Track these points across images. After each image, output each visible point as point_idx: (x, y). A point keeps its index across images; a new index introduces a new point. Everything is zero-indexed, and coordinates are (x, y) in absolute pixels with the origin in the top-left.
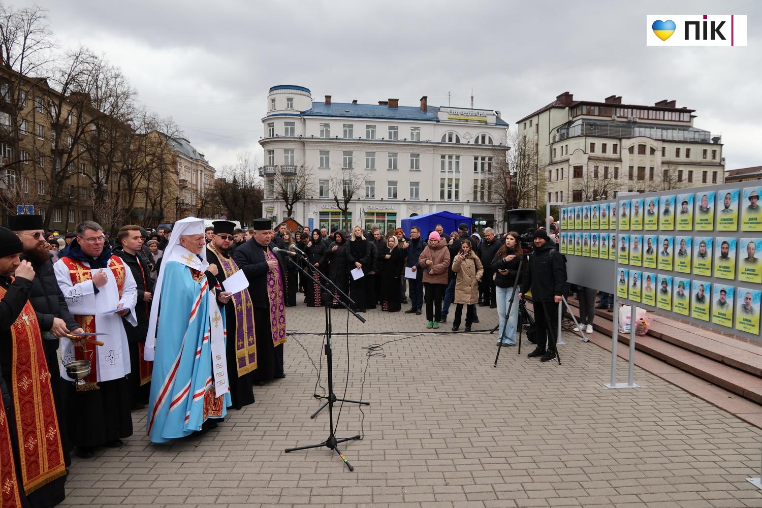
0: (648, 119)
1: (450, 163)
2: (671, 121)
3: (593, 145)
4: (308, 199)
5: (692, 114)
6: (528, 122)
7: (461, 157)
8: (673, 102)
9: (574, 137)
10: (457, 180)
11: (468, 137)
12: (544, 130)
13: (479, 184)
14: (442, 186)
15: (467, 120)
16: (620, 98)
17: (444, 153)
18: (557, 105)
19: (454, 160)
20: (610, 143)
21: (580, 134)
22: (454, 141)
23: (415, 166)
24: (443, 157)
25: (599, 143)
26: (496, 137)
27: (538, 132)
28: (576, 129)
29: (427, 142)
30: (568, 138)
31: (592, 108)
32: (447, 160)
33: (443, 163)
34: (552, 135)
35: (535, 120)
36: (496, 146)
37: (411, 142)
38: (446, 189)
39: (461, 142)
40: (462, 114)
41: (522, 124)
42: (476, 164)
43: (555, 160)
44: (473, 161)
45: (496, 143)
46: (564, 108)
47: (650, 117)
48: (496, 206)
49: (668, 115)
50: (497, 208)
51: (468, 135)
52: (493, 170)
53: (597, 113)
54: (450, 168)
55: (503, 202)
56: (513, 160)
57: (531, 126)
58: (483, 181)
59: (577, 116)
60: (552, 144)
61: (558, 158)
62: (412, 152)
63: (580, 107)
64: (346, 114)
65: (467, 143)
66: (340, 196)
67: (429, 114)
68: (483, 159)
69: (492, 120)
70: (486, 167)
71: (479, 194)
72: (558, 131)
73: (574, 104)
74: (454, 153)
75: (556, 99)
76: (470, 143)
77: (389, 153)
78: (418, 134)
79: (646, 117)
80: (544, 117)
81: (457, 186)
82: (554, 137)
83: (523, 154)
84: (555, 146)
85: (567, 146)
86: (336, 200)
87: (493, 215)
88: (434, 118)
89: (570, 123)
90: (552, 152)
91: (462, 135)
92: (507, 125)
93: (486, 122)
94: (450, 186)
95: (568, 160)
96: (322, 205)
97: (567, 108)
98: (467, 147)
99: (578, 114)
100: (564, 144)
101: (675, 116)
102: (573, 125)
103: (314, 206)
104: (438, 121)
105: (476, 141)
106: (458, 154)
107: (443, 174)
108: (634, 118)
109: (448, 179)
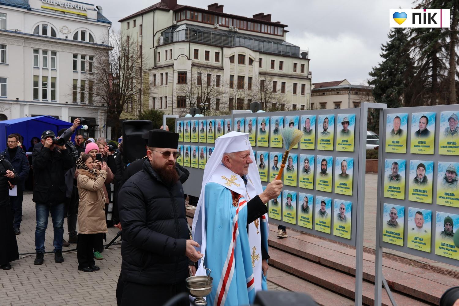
0: (247, 30)
1: (45, 59)
2: (267, 33)
3: (196, 51)
5: (285, 29)
6: (132, 21)
7: (58, 53)
8: (269, 16)
9: (178, 42)
10: (54, 78)
11: (66, 31)
12: (148, 32)
13: (79, 84)
14: (36, 84)
15: (64, 13)
16: (222, 6)
17: (37, 47)
18: (161, 7)
19: (49, 56)
20: (213, 51)
21: (184, 39)
22: (49, 34)
24: (36, 51)
25: (202, 49)
26: (98, 34)
27: (141, 34)
28: (180, 34)
29: (15, 32)
30: (172, 42)
31: (196, 14)
32: (41, 55)
33: (36, 58)
34: (156, 38)
35: (139, 20)
36: (98, 45)
38: (40, 88)
39: (58, 36)
40: (59, 5)
41: (126, 23)
42: (75, 63)
43: (159, 64)
44: (72, 59)
45: (98, 40)
46: (168, 11)
47: (249, 29)
48: (98, 110)
49: (264, 28)
50: (100, 111)
51: (65, 29)
52: (95, 71)
53: (200, 19)
54: (45, 64)
55: (106, 105)
56: (116, 60)
57: (135, 26)
58: (83, 81)
59: (181, 21)
60: (157, 47)
61: (162, 62)
63: (184, 11)
65: (64, 38)
68: (83, 57)
69: (92, 15)
70: (87, 66)
71: (79, 96)
72: (162, 34)
73: (178, 8)
74: (50, 48)
76: (68, 39)
78: (5, 21)
79: (245, 28)
80: (148, 18)
81: (53, 85)
82: (159, 40)
83: (126, 55)
84: (159, 50)
85: (171, 50)
87: (94, 119)
88: (24, 4)
89: (174, 27)
90: (157, 55)
91: (59, 29)
92: (110, 23)
93: (86, 17)
94: (45, 84)
95: (172, 66)
97: (171, 12)
98: (64, 43)
99: (182, 19)
100: (168, 48)
101: (270, 29)
102: (178, 30)
104: (29, 9)
105: (76, 37)
106: (54, 49)
107: (36, 70)
108: (234, 28)
109: (43, 77)
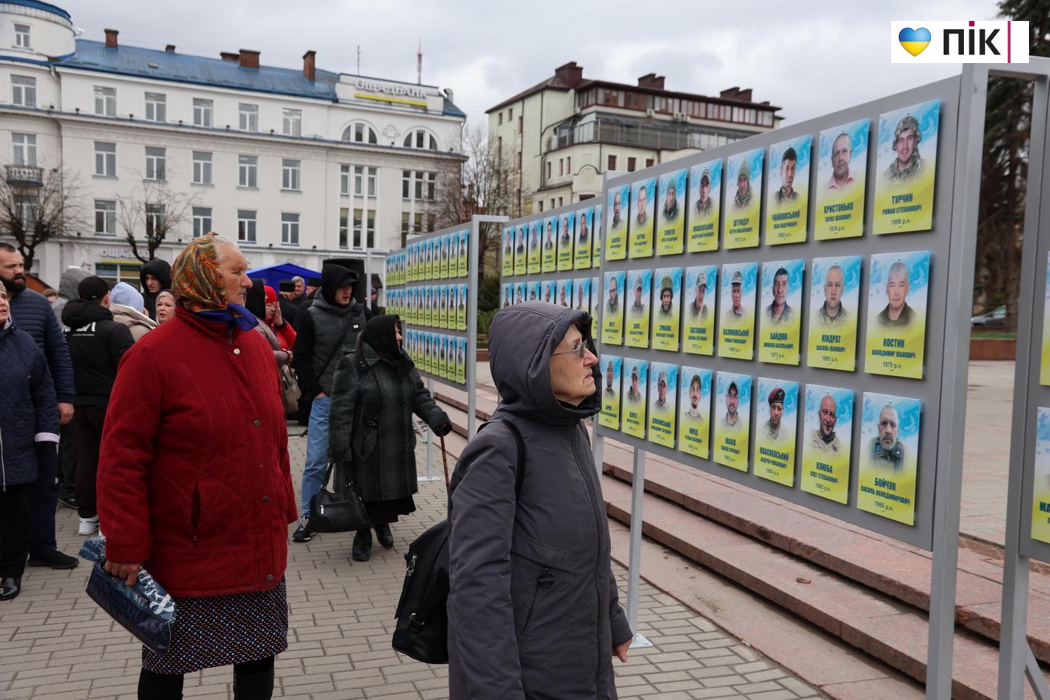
0: (706, 118)
1: (358, 180)
2: (743, 123)
3: (612, 159)
4: (70, 237)
5: (777, 113)
6: (505, 112)
7: (378, 171)
8: (748, 92)
9: (583, 143)
10: (372, 212)
11: (392, 134)
12: (532, 129)
13: (412, 221)
14: (344, 222)
15: (390, 103)
16: (662, 79)
17: (346, 161)
18: (555, 85)
19: (365, 175)
20: (641, 157)
21: (591, 138)
22: (366, 139)
23: (291, 182)
24: (345, 168)
25: (623, 155)
26: (444, 136)
27: (521, 131)
28: (586, 130)
29: (315, 139)
30: (572, 144)
31: (614, 94)
32: (352, 174)
33: (345, 179)
34: (545, 138)
35: (517, 109)
36: (444, 154)
37: (284, 137)
38: (351, 229)
39: (379, 142)
40: (382, 91)
41: (496, 115)
42: (406, 184)
43: (550, 182)
44: (401, 179)
45: (443, 147)
46: (566, 90)
47: (710, 116)
49: (738, 114)
51: (392, 131)
52: (438, 198)
53: (621, 102)
54: (358, 190)
56: (472, 178)
57: (511, 119)
58: (418, 216)
59: (588, 106)
60: (546, 154)
61: (555, 179)
62: (285, 155)
63: (594, 91)
64: (151, 72)
65: (389, 144)
66: (140, 234)
67: (320, 86)
68: (419, 175)
69: (436, 105)
70: (425, 191)
72: (555, 130)
73: (583, 85)
74: (366, 162)
75: (553, 74)
76: (396, 145)
77: (240, 156)
78: (298, 123)
79: (703, 115)
80: (533, 104)
81: (371, 224)
82: (549, 142)
84: (550, 158)
85: (569, 158)
86: (131, 240)
88: (329, 94)
89: (576, 118)
90: (545, 168)
91: (381, 132)
92: (464, 116)
93: (425, 109)
94: (357, 222)
95: (569, 185)
96: (100, 250)
97: (572, 92)
98: (390, 153)
99: (590, 103)
100: (564, 155)
101: (749, 116)
102: (583, 121)
103: (84, 251)
104: (336, 101)
105: (408, 142)
106: (373, 164)
107: (345, 199)
108: (683, 116)
109: (355, 210)
